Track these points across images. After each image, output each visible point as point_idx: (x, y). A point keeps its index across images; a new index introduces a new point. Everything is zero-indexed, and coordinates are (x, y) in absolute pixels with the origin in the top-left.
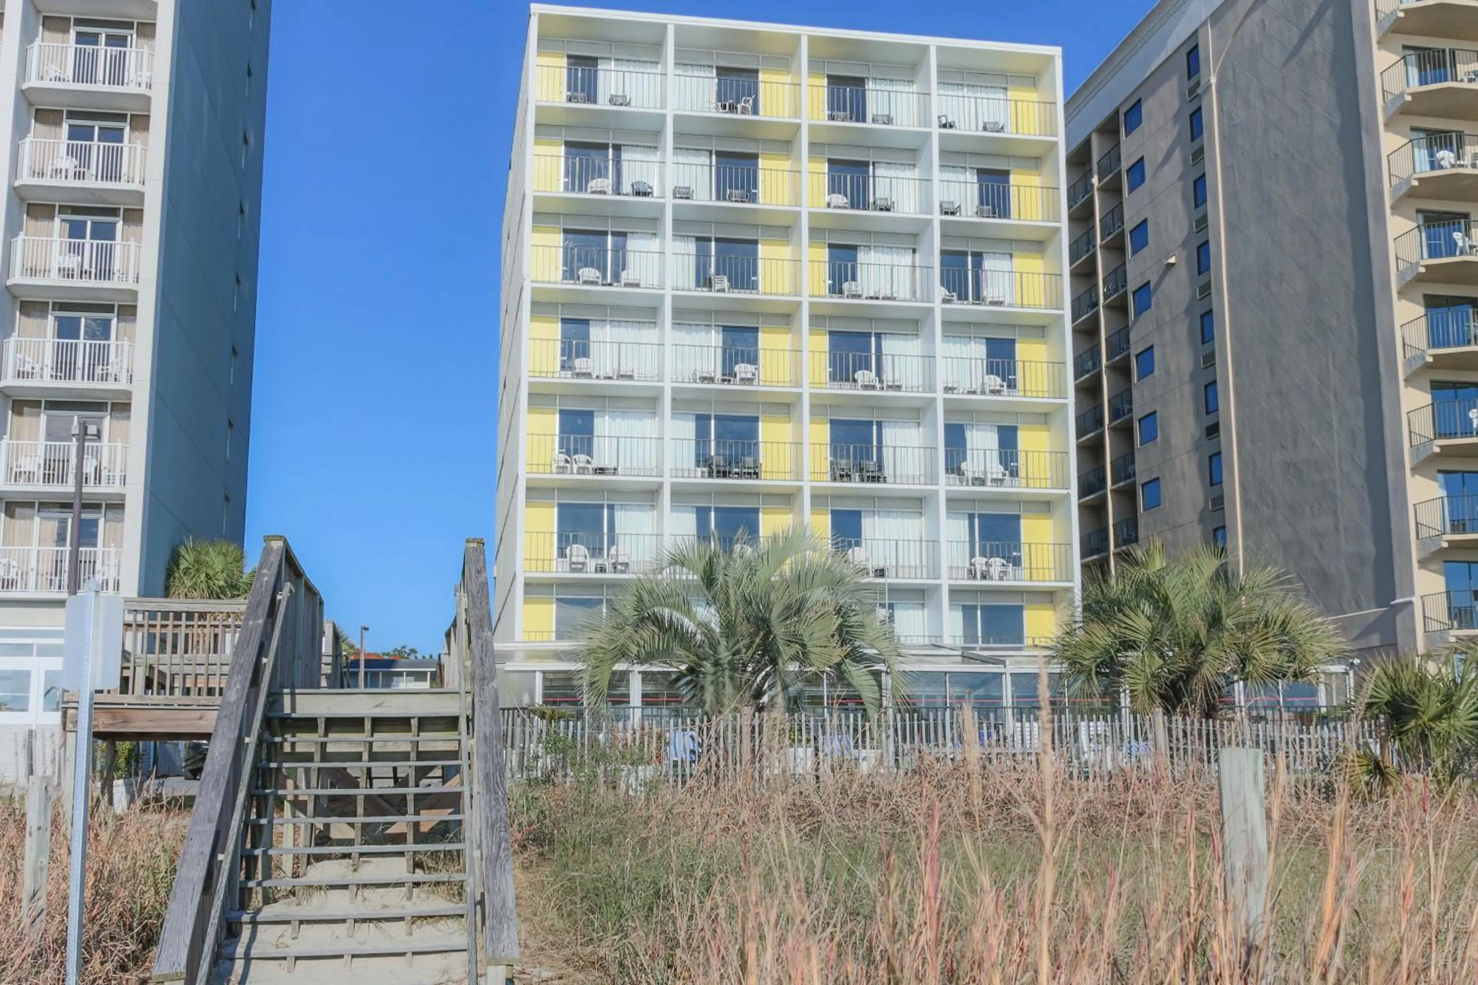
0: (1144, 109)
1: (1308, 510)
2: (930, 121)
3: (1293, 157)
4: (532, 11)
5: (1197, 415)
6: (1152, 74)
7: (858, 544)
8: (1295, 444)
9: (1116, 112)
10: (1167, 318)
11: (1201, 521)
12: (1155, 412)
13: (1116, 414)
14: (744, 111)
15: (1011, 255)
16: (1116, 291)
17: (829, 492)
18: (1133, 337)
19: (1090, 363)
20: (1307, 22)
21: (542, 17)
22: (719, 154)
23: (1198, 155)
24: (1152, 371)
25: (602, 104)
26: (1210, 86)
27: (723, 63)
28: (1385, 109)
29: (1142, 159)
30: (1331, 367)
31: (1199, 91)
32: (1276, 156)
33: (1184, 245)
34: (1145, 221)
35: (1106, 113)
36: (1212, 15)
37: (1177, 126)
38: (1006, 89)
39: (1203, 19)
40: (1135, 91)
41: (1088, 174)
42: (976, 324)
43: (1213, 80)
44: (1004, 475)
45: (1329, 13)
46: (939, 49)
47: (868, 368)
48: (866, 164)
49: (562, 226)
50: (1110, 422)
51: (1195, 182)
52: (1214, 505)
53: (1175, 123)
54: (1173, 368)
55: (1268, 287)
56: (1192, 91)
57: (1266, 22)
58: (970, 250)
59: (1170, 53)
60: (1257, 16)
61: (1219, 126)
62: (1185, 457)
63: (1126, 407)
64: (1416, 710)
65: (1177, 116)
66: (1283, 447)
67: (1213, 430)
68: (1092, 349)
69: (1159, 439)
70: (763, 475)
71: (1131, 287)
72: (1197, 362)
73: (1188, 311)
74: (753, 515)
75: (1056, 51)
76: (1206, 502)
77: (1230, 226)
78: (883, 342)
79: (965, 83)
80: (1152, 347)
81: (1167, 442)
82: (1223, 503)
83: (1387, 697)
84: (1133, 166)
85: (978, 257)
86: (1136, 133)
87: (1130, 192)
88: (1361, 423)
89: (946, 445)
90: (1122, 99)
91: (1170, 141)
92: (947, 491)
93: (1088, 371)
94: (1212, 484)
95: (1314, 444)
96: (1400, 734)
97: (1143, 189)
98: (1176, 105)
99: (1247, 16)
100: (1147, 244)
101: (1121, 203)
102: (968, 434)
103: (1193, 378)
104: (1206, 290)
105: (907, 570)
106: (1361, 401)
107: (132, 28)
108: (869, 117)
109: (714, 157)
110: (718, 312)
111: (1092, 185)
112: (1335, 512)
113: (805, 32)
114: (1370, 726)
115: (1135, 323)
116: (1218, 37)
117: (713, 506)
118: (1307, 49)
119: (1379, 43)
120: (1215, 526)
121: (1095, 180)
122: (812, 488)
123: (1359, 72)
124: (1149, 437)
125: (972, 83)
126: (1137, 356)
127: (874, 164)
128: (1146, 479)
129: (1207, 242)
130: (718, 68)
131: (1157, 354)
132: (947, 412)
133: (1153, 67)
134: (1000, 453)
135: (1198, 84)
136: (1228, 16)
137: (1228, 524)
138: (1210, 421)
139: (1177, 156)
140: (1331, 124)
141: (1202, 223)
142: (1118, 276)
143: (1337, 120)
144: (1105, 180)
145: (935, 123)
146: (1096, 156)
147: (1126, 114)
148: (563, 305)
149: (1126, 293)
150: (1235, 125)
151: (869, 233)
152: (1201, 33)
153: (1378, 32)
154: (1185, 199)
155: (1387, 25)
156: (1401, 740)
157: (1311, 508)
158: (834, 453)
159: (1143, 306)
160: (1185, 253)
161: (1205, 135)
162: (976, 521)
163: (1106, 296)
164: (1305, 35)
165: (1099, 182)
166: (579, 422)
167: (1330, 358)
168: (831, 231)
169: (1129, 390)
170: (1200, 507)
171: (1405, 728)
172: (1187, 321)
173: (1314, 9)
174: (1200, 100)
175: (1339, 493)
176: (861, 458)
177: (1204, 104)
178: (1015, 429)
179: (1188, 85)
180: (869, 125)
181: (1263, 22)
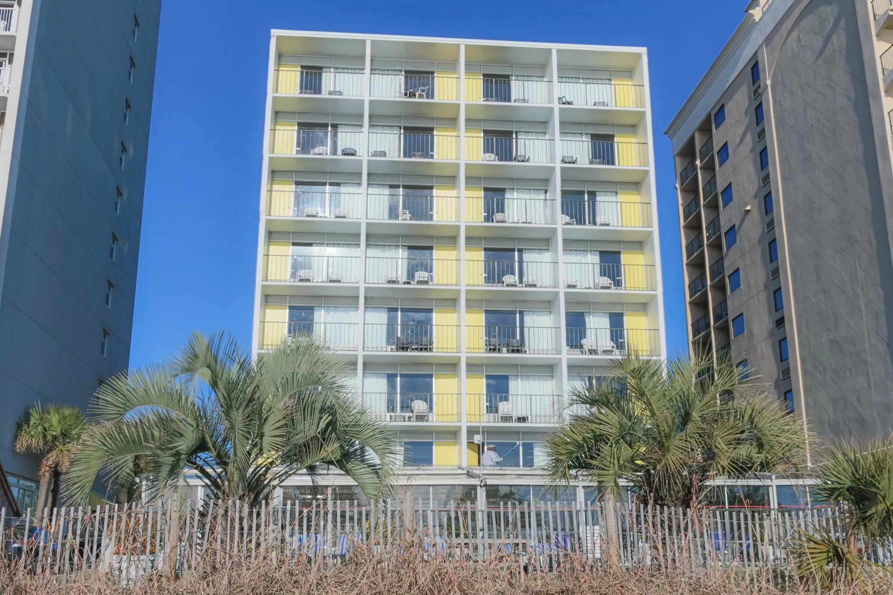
0: (726, 109)
1: (848, 373)
2: (553, 100)
3: (824, 125)
4: (272, 34)
5: (770, 312)
6: (730, 86)
7: (506, 399)
8: (837, 327)
9: (709, 116)
10: (747, 248)
11: (776, 387)
12: (742, 314)
13: (717, 318)
14: (421, 96)
15: (616, 193)
16: (714, 234)
17: (485, 362)
18: (726, 263)
19: (701, 286)
20: (828, 31)
21: (279, 38)
22: (406, 128)
23: (762, 134)
24: (740, 286)
25: (324, 95)
26: (767, 86)
27: (410, 68)
28: (884, 80)
29: (726, 143)
30: (858, 269)
31: (760, 91)
32: (812, 126)
33: (756, 196)
34: (730, 184)
35: (703, 116)
36: (765, 40)
37: (748, 117)
38: (610, 80)
39: (760, 43)
40: (721, 98)
41: (694, 159)
42: (592, 241)
43: (769, 82)
44: (613, 347)
45: (842, 22)
46: (559, 51)
47: (513, 273)
48: (511, 133)
49: (294, 180)
50: (715, 323)
51: (761, 153)
52: (783, 376)
53: (746, 115)
54: (752, 282)
55: (811, 217)
56: (755, 92)
57: (801, 37)
58: (586, 189)
59: (740, 70)
60: (794, 35)
61: (774, 113)
62: (763, 343)
63: (724, 313)
64: (876, 494)
65: (747, 112)
66: (828, 330)
67: (780, 322)
68: (701, 275)
69: (745, 332)
70: (435, 350)
71: (724, 230)
72: (768, 275)
73: (760, 242)
74: (428, 379)
75: (643, 50)
76: (779, 374)
77: (784, 178)
78: (524, 255)
79: (581, 76)
80: (738, 269)
81: (751, 333)
82: (789, 373)
83: (848, 483)
84: (721, 149)
85: (592, 194)
86: (721, 128)
87: (720, 167)
88: (882, 307)
89: (567, 325)
90: (712, 106)
91: (743, 128)
92: (568, 359)
93: (699, 291)
94: (782, 361)
95: (849, 325)
96: (864, 519)
97: (728, 163)
98: (747, 103)
99: (788, 35)
100: (732, 200)
101: (715, 175)
102: (587, 319)
103: (766, 287)
104: (771, 225)
105: (538, 418)
106: (881, 291)
107: (6, 57)
108: (513, 100)
109: (402, 131)
110: (404, 236)
111: (697, 165)
112: (867, 374)
113: (463, 42)
114: (833, 513)
115: (727, 254)
116: (770, 54)
117: (399, 373)
118: (829, 49)
119: (877, 36)
120: (786, 390)
121: (698, 162)
122: (467, 358)
123: (865, 58)
124: (739, 331)
125: (587, 77)
126: (729, 276)
127: (516, 133)
128: (739, 361)
129: (770, 193)
130: (406, 72)
131: (742, 273)
132: (567, 303)
133: (731, 81)
134: (612, 332)
135: (759, 87)
136: (776, 38)
137: (794, 388)
138: (778, 316)
139: (748, 138)
140: (848, 98)
141: (766, 180)
142: (714, 224)
143: (852, 94)
144: (704, 162)
145: (556, 100)
146: (698, 147)
147: (715, 116)
148: (293, 233)
149: (720, 234)
150: (784, 110)
151: (513, 179)
152: (759, 54)
153: (876, 28)
154: (755, 164)
155: (882, 22)
156: (865, 526)
157: (850, 371)
158: (489, 333)
159: (731, 242)
160: (756, 202)
161: (765, 120)
162: (594, 381)
163: (708, 239)
164: (827, 40)
165: (701, 163)
166: (303, 314)
167: (857, 262)
168: (486, 179)
169: (725, 301)
170: (775, 377)
171: (868, 514)
172: (760, 248)
173: (832, 21)
174: (761, 98)
175: (869, 360)
176: (509, 337)
177: (763, 99)
178: (621, 315)
179: (753, 89)
180: (512, 104)
181: (799, 37)
